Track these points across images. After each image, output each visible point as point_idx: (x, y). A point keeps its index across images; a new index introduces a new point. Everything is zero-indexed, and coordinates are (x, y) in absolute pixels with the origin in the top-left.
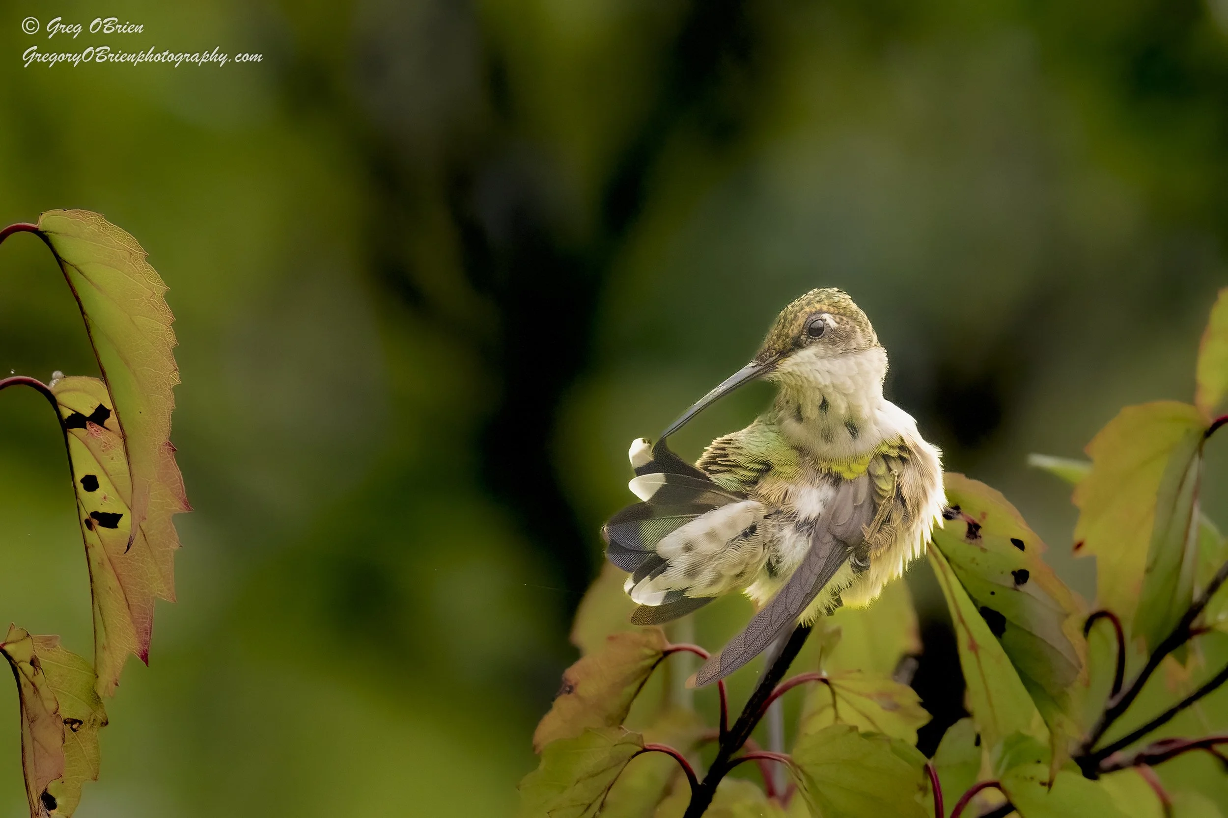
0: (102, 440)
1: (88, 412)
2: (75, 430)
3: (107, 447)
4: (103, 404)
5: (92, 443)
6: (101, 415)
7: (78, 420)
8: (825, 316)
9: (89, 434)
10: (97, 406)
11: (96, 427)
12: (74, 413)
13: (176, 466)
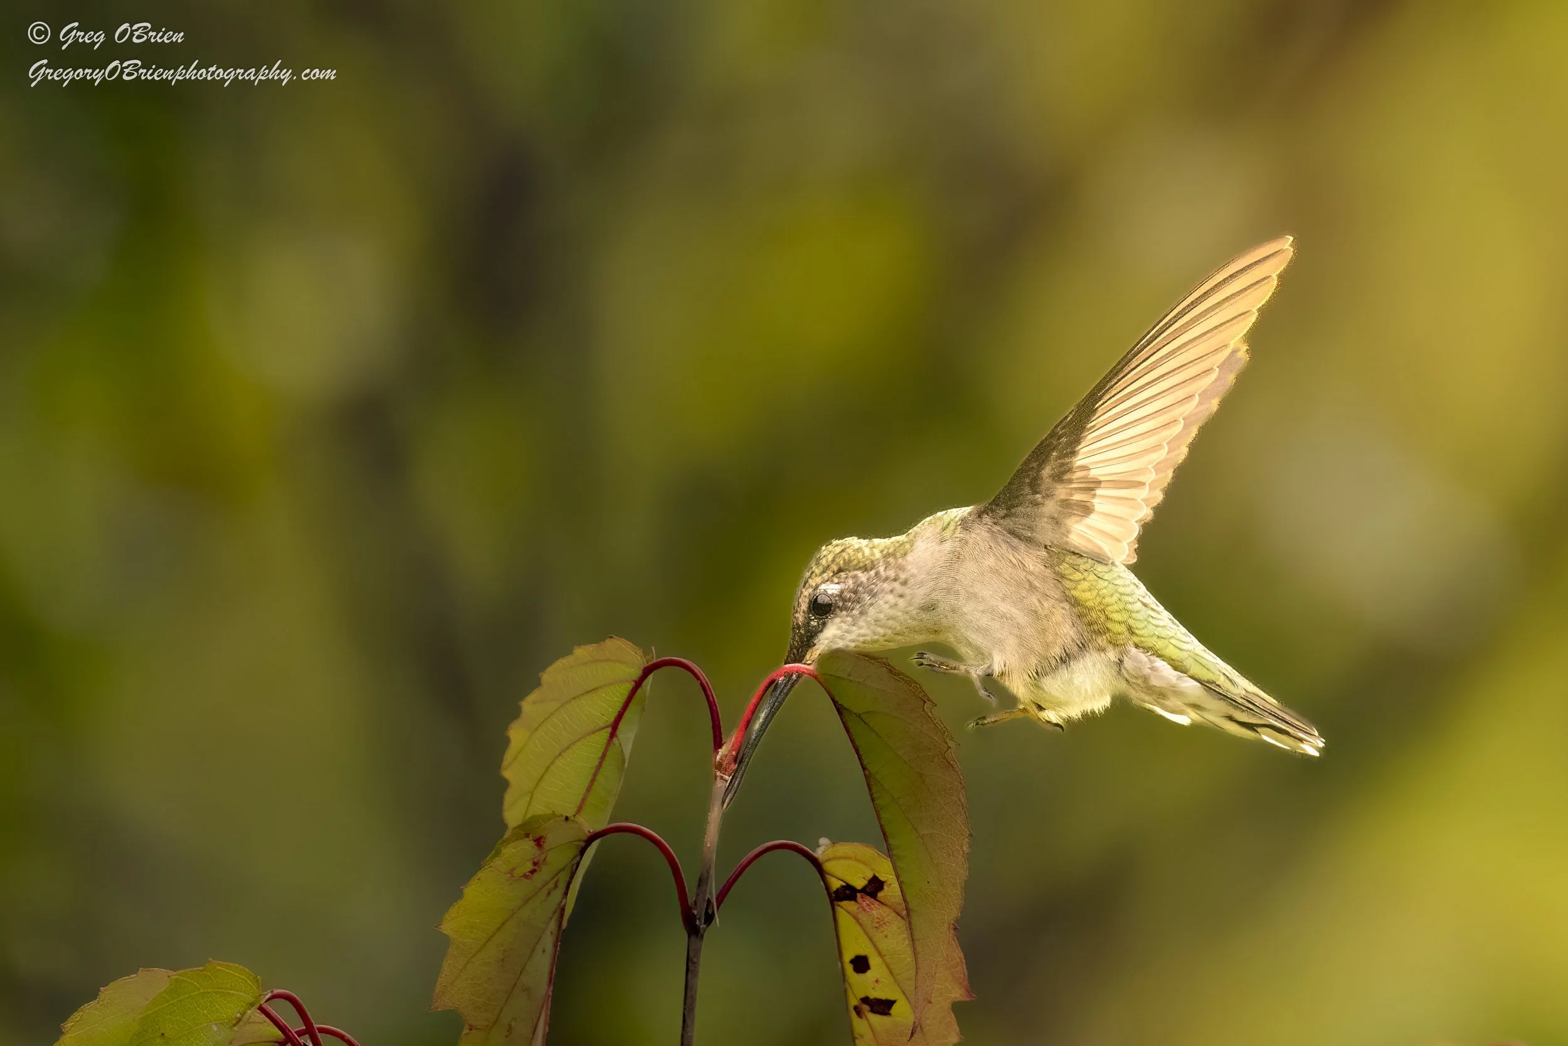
0: (874, 915)
1: (859, 883)
2: (845, 903)
3: (880, 924)
4: (877, 875)
5: (863, 917)
6: (875, 886)
7: (848, 893)
8: (823, 587)
9: (861, 909)
10: (870, 876)
11: (868, 900)
12: (844, 884)
13: (958, 948)
